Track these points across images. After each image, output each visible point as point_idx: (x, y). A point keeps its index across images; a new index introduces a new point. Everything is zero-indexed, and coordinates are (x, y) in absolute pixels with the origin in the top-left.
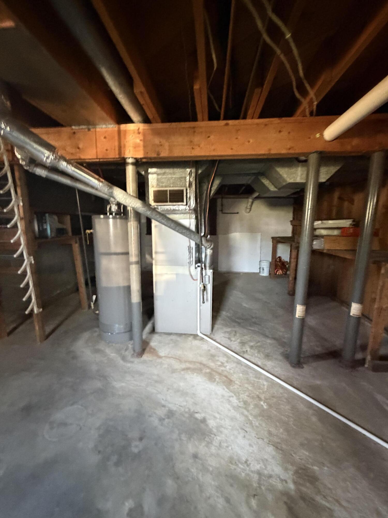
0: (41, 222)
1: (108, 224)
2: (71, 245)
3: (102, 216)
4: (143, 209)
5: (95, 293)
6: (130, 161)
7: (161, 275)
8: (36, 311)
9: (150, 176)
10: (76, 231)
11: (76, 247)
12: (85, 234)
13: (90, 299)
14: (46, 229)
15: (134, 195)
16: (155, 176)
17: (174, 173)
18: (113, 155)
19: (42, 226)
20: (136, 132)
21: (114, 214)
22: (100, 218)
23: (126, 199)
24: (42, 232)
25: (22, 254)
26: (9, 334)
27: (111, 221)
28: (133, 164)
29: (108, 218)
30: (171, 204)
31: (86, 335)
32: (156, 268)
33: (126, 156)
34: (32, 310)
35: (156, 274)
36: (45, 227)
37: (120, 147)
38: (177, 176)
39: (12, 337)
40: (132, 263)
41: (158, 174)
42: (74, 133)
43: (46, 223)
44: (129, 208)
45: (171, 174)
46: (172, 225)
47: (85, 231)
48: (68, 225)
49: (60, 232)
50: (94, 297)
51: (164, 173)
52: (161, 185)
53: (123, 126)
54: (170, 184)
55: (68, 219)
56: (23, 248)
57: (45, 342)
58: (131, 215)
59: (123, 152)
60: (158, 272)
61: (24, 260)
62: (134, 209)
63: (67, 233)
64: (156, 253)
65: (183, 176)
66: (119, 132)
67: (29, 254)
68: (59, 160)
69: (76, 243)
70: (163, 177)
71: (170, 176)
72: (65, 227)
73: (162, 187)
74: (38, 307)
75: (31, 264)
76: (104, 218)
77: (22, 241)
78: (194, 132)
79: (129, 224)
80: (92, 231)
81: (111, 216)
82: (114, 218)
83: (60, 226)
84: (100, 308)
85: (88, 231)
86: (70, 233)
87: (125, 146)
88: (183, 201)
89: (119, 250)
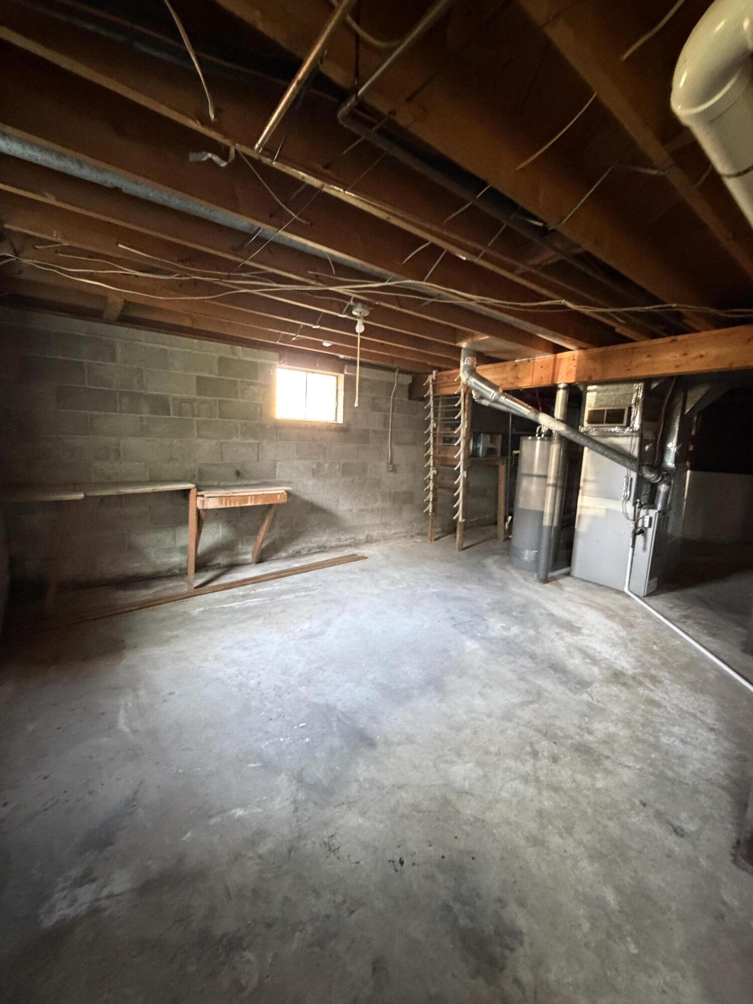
0: (476, 441)
1: (534, 446)
2: (497, 467)
3: (530, 438)
4: (567, 432)
5: (511, 514)
6: (561, 386)
7: (587, 508)
8: (460, 519)
9: (589, 395)
10: (504, 453)
11: (502, 469)
12: (512, 455)
13: (506, 520)
14: (479, 448)
15: (561, 419)
16: (595, 394)
17: (618, 390)
18: (546, 382)
19: (476, 445)
20: (572, 358)
21: (543, 436)
22: (528, 439)
23: (550, 423)
24: (476, 450)
25: (459, 469)
26: (436, 540)
27: (538, 443)
28: (564, 388)
29: (536, 439)
30: (607, 425)
31: (497, 557)
32: (582, 498)
33: (557, 383)
34: (458, 518)
35: (581, 507)
36: (478, 446)
37: (554, 374)
38: (621, 392)
39: (437, 542)
40: (549, 485)
41: (598, 392)
42: (516, 365)
43: (480, 442)
44: (554, 432)
45: (613, 390)
46: (600, 449)
47: (512, 452)
48: (498, 446)
49: (490, 451)
50: (510, 518)
51: (605, 391)
52: (601, 403)
53: (559, 355)
54: (611, 402)
55: (499, 438)
56: (461, 464)
57: (462, 552)
58: (555, 438)
59: (555, 378)
60: (585, 504)
61: (459, 474)
62: (556, 431)
63: (496, 454)
64: (585, 481)
65: (630, 392)
66: (555, 359)
67: (464, 469)
68: (500, 396)
69: (503, 464)
70: (604, 394)
71: (612, 393)
72: (495, 447)
73: (601, 406)
74: (463, 517)
75: (464, 478)
76: (531, 440)
77: (462, 457)
78: (633, 352)
79: (552, 446)
80: (518, 452)
81: (539, 438)
82: (542, 439)
83: (492, 446)
84: (513, 532)
85: (515, 452)
86: (499, 454)
87: (558, 373)
88: (622, 422)
89: (540, 473)
